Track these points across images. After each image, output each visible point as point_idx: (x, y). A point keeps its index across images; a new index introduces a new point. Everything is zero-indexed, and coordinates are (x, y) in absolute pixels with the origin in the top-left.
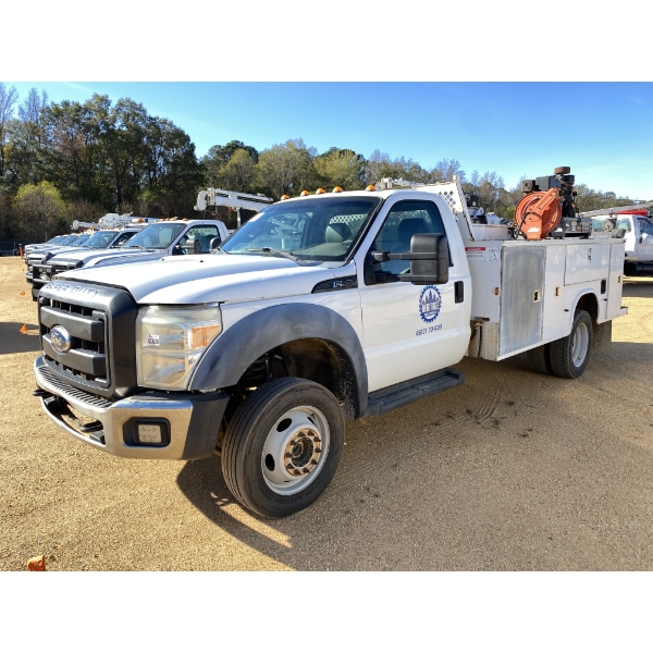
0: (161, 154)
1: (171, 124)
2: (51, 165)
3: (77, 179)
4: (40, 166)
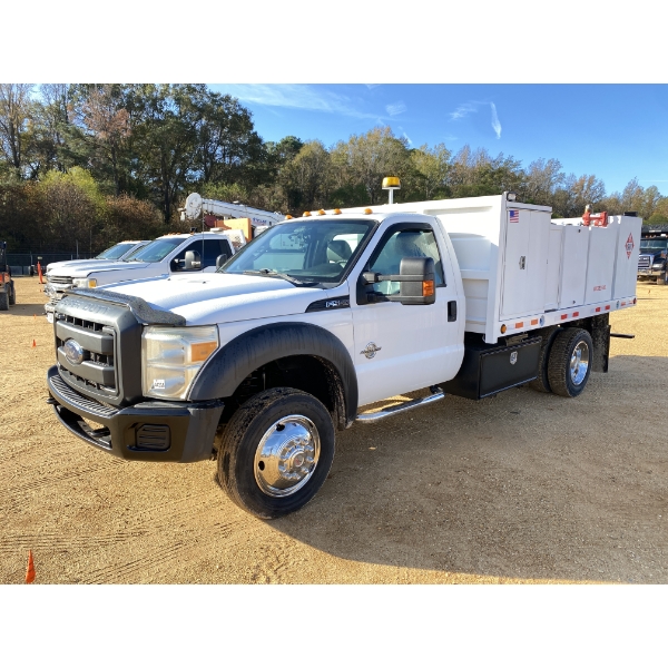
1: (235, 103)
2: (82, 152)
3: (116, 171)
4: (67, 153)
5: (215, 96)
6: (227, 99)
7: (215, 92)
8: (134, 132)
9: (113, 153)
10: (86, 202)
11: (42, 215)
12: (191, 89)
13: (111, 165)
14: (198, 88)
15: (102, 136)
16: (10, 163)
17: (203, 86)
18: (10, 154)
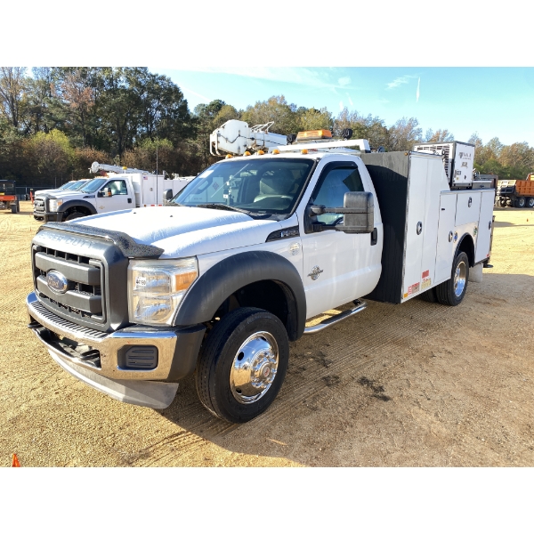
0: (158, 108)
1: (169, 80)
2: (60, 116)
3: (84, 130)
4: (50, 117)
5: (154, 76)
6: (163, 78)
7: (153, 74)
8: (96, 102)
9: (82, 117)
10: (62, 152)
11: (33, 161)
12: (137, 71)
13: (80, 126)
14: (142, 71)
15: (74, 105)
16: (10, 123)
17: (146, 68)
18: (11, 116)
